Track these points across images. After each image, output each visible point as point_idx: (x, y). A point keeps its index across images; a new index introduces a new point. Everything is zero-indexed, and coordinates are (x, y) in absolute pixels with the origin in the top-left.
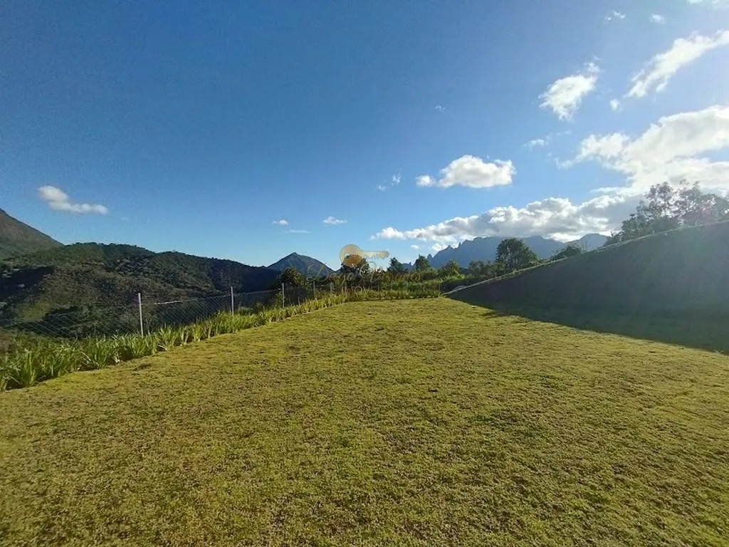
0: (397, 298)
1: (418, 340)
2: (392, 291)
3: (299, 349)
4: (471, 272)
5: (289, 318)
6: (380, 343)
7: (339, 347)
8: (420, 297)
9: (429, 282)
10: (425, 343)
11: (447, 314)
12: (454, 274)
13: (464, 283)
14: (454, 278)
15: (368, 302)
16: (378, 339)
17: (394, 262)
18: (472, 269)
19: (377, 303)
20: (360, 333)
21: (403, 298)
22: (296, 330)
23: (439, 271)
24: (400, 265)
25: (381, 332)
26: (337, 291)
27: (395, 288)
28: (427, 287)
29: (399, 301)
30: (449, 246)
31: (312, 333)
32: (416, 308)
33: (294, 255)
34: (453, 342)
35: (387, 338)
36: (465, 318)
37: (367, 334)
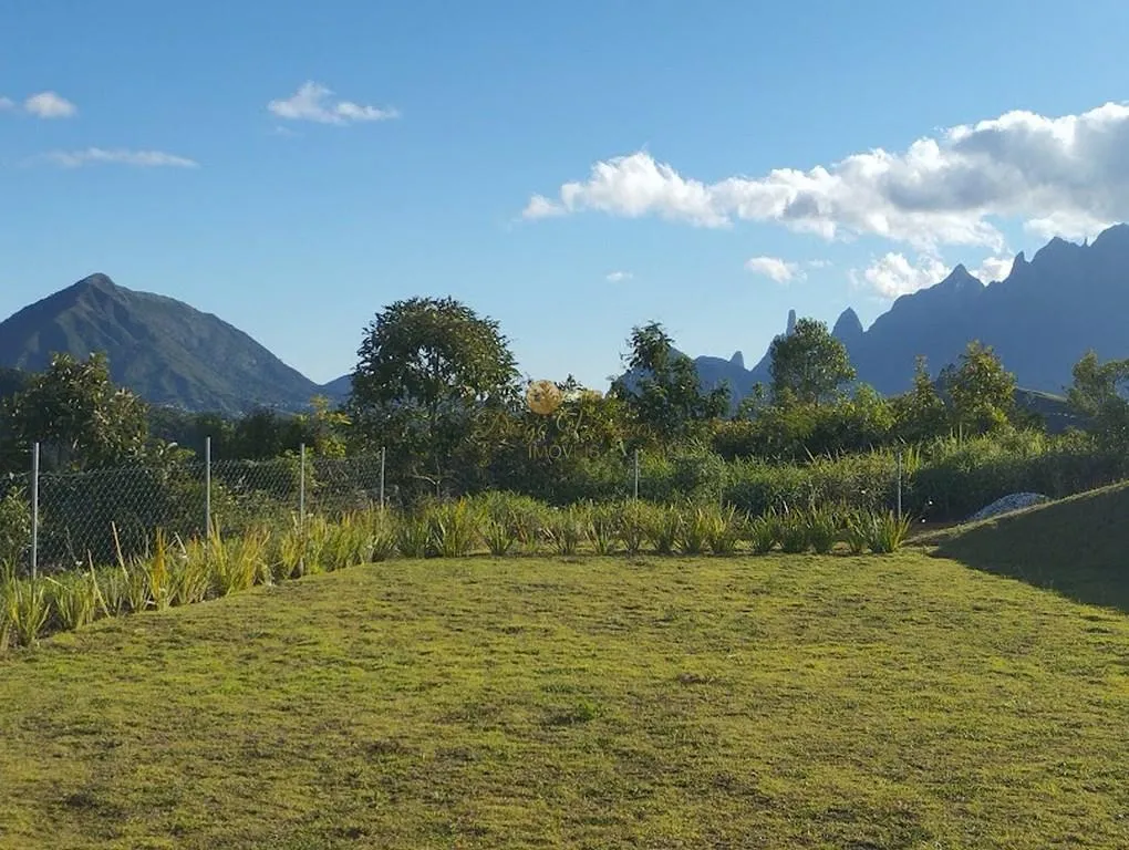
0: (663, 550)
1: (781, 785)
2: (637, 509)
3: (117, 813)
4: (1083, 419)
5: (61, 638)
6: (568, 791)
7: (346, 812)
8: (789, 549)
9: (845, 468)
10: (820, 805)
11: (943, 648)
12: (985, 425)
13: (1037, 477)
14: (989, 450)
15: (502, 563)
16: (556, 772)
17: (651, 348)
18: (1087, 403)
19: (551, 571)
20: (461, 737)
21: (692, 550)
22: (99, 704)
23: (899, 406)
24: (682, 364)
25: (575, 733)
26: (334, 493)
27: (653, 491)
28: (832, 492)
29: (674, 563)
30: (959, 272)
31: (192, 725)
32: (764, 610)
33: (94, 292)
34: (975, 806)
35: (607, 765)
36: (1040, 673)
37: (495, 739)
